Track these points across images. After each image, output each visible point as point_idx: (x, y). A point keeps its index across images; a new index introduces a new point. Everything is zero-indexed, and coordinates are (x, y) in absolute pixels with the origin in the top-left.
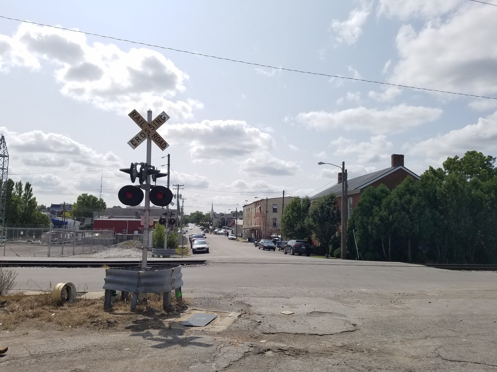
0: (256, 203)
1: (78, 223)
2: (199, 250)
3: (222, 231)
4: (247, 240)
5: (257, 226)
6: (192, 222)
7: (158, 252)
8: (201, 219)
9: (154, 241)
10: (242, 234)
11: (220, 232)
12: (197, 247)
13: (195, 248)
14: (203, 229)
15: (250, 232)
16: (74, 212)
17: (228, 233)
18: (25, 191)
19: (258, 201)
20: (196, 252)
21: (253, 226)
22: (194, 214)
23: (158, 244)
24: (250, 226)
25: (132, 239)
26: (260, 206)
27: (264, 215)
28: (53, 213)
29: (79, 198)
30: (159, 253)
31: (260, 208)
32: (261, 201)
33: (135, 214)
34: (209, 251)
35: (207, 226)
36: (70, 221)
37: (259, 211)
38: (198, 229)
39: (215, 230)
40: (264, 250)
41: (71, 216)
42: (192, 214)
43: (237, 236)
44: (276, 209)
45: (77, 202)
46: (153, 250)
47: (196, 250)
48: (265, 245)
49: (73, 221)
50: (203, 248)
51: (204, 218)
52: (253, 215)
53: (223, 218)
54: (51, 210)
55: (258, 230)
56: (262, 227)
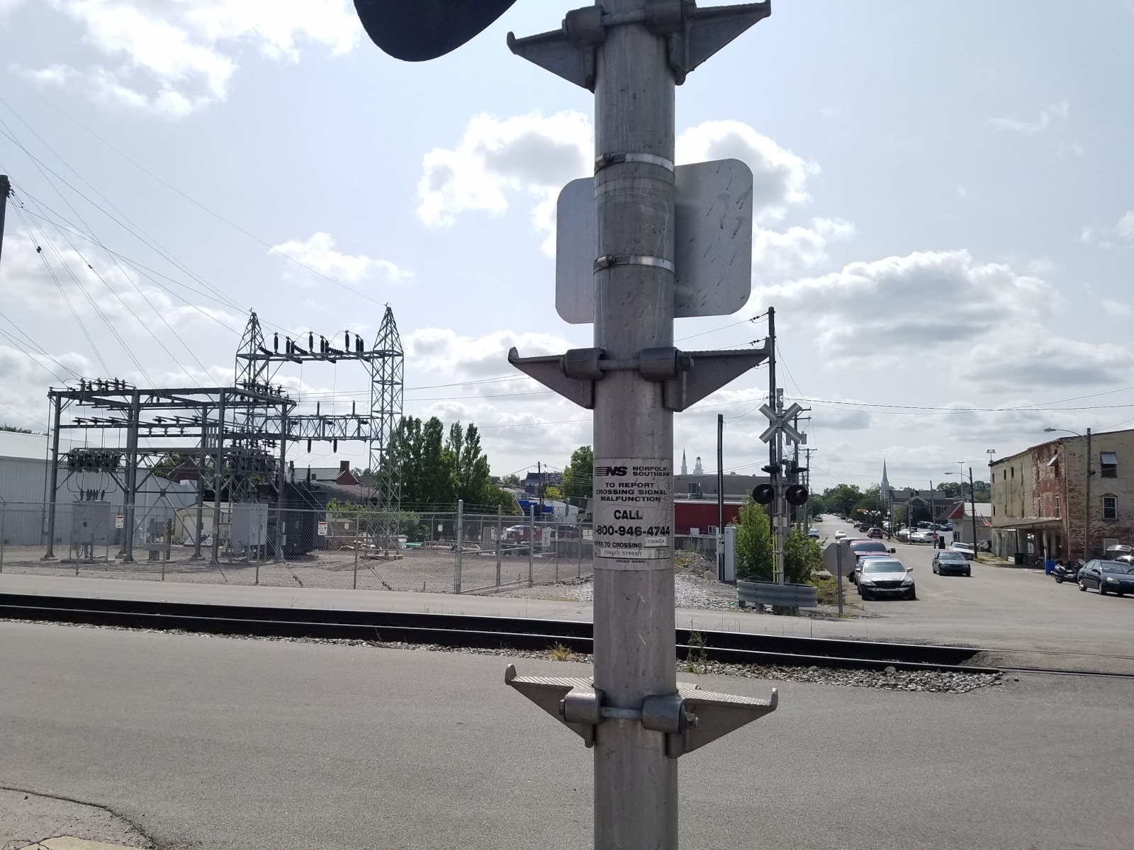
0: (1040, 452)
1: (574, 509)
2: (882, 590)
3: (921, 534)
4: (1012, 560)
5: (1045, 519)
6: (831, 512)
7: (759, 593)
8: (854, 502)
9: (740, 555)
10: (990, 543)
11: (915, 536)
12: (875, 580)
13: (869, 581)
14: (864, 529)
15: (1020, 535)
16: (567, 486)
17: (942, 538)
18: (467, 442)
19: (1047, 446)
20: (872, 593)
21: (1032, 518)
22: (833, 491)
23: (751, 565)
24: (1018, 520)
25: (682, 549)
26: (1053, 459)
27: (1069, 485)
28: (530, 490)
29: (576, 456)
30: (761, 596)
31: (1056, 464)
32: (1060, 442)
33: (690, 488)
34: (917, 592)
35: (878, 521)
36: (558, 506)
37: (1052, 475)
38: (849, 528)
39: (900, 532)
40: (1103, 593)
41: (561, 495)
42: (829, 493)
43: (976, 549)
44: (1113, 466)
45: (572, 465)
46: (741, 586)
47: (874, 590)
48: (1109, 579)
49: (564, 505)
50: (896, 584)
51: (863, 501)
52: (1031, 484)
53: (917, 499)
54: (527, 484)
55: (1049, 529)
56: (1064, 522)
